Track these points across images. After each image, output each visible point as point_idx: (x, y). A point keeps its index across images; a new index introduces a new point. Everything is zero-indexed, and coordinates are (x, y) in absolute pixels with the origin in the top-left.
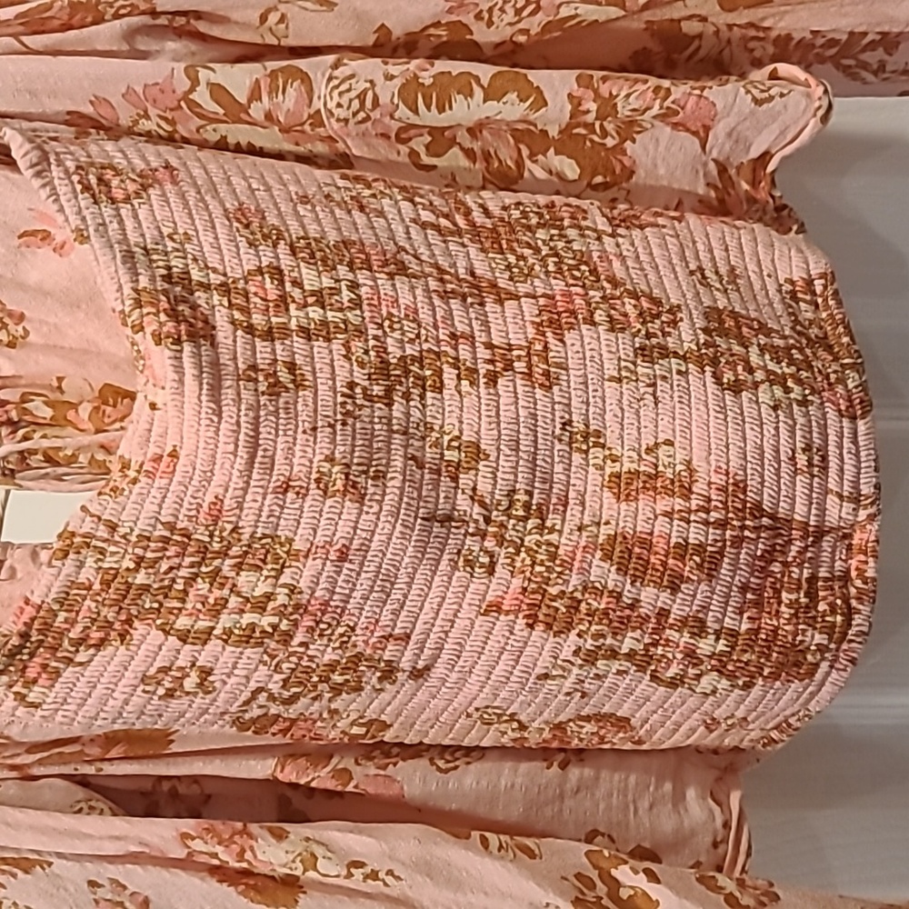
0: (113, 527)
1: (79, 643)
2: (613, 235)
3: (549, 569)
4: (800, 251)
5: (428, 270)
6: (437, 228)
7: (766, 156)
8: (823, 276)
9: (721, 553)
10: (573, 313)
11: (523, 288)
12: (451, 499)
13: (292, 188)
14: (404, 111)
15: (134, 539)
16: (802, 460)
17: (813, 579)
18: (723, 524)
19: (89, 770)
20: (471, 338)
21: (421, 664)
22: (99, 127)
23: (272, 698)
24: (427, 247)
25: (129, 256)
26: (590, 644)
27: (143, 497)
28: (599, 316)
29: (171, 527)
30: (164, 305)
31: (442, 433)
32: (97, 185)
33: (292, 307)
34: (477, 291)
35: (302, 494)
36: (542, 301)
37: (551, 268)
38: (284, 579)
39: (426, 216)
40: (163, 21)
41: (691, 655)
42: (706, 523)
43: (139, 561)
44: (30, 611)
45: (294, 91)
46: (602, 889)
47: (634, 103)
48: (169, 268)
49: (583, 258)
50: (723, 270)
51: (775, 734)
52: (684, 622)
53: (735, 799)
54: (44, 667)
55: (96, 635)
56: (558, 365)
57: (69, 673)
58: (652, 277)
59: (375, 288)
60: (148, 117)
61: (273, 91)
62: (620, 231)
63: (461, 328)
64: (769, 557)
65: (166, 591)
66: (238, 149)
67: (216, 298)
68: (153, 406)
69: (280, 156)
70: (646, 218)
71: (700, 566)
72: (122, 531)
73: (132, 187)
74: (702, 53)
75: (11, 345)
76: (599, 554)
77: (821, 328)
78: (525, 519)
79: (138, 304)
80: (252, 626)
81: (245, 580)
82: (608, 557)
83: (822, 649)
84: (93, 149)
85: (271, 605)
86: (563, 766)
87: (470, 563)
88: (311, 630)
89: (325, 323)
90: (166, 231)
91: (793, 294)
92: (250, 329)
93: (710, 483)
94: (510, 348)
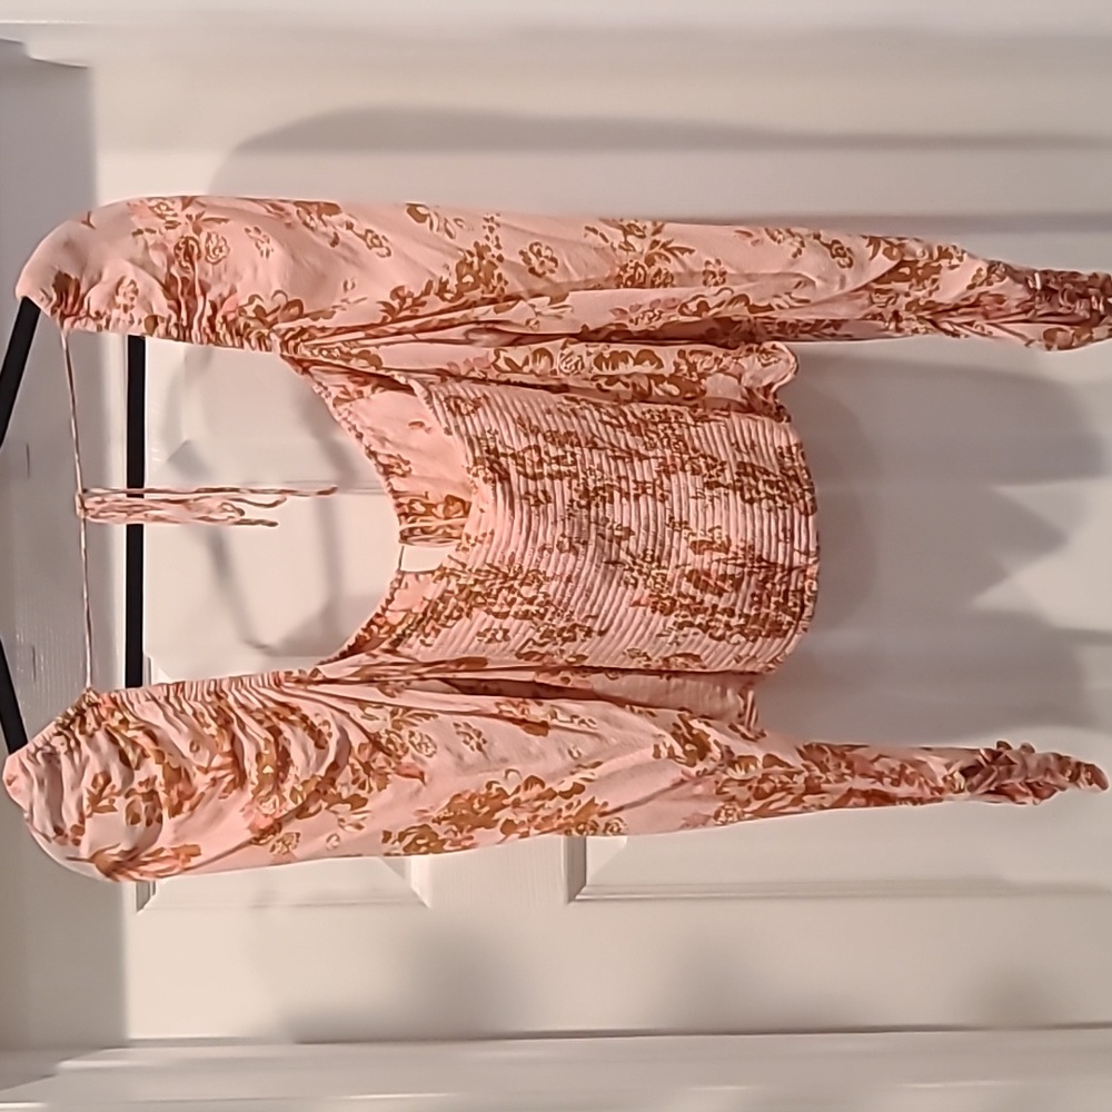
0: (464, 565)
1: (448, 618)
2: (695, 426)
3: (663, 586)
4: (786, 432)
5: (607, 445)
6: (611, 424)
7: (770, 385)
8: (796, 445)
9: (742, 579)
10: (674, 466)
11: (651, 454)
12: (618, 554)
13: (543, 406)
14: (596, 370)
15: (474, 571)
16: (781, 536)
17: (787, 591)
18: (743, 565)
19: (449, 676)
20: (627, 478)
21: (603, 629)
22: (451, 375)
23: (535, 643)
24: (606, 434)
25: (470, 442)
26: (680, 620)
27: (478, 552)
28: (687, 467)
29: (491, 565)
30: (487, 464)
31: (614, 522)
32: (454, 406)
33: (545, 465)
34: (630, 455)
35: (551, 551)
36: (660, 460)
37: (665, 443)
38: (543, 589)
39: (606, 418)
40: (482, 326)
41: (728, 626)
42: (735, 565)
43: (476, 581)
44: (426, 603)
45: (545, 361)
46: (684, 730)
47: (705, 366)
48: (488, 446)
49: (680, 438)
50: (748, 443)
51: (771, 666)
52: (724, 611)
53: (750, 695)
54: (433, 628)
55: (456, 614)
56: (668, 491)
57: (444, 630)
58: (713, 447)
59: (583, 456)
60: (473, 370)
61: (535, 361)
62: (699, 424)
63: (622, 473)
64: (765, 581)
65: (488, 595)
66: (515, 384)
67: (510, 460)
68: (482, 511)
69: (534, 386)
70: (711, 417)
71: (732, 585)
72: (468, 567)
73: (470, 408)
74: (741, 330)
75: (403, 476)
76: (685, 579)
77: (795, 471)
78: (651, 563)
79: (475, 464)
80: (527, 611)
81: (524, 590)
82: (689, 580)
83: (790, 623)
84: (450, 387)
85: (536, 602)
86: (668, 678)
87: (626, 583)
88: (553, 613)
89: (559, 472)
90: (487, 429)
91: (782, 454)
92: (526, 475)
93: (737, 547)
94: (645, 482)
